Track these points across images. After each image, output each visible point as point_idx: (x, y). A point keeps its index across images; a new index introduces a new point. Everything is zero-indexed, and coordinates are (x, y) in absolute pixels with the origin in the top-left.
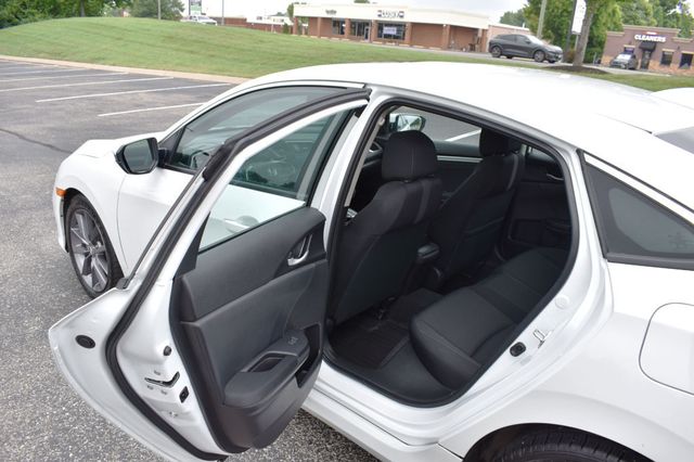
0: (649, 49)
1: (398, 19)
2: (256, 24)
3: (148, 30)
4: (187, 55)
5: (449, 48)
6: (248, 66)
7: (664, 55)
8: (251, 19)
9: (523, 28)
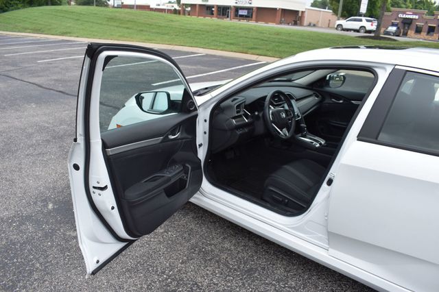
0: (407, 23)
1: (248, 5)
2: (156, 9)
3: (96, 14)
4: (125, 30)
5: (281, 23)
6: (167, 37)
7: (417, 27)
8: (153, 6)
9: (326, 10)
